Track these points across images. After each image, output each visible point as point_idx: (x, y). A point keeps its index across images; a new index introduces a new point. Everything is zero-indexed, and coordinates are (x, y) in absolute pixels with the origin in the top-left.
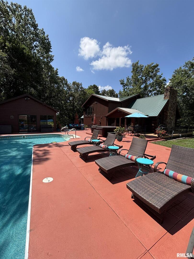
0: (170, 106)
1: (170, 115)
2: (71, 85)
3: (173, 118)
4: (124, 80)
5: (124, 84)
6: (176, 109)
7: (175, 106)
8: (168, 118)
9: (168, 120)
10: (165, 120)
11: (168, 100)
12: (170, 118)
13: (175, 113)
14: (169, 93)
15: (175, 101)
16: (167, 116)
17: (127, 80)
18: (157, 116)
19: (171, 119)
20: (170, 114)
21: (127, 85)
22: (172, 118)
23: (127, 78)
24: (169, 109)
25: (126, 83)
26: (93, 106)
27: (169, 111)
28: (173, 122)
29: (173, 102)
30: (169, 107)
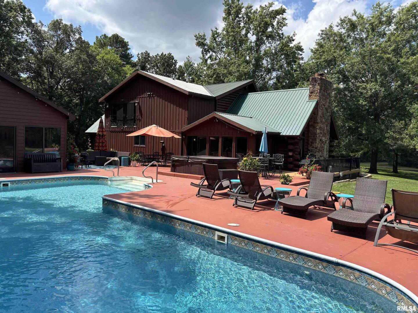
0: (320, 113)
1: (321, 133)
2: (46, 29)
3: (326, 139)
4: (204, 36)
5: (206, 47)
6: (329, 121)
7: (328, 114)
8: (317, 140)
9: (318, 144)
10: (311, 142)
11: (317, 101)
12: (321, 140)
13: (329, 128)
14: (319, 87)
15: (328, 104)
16: (316, 134)
17: (213, 36)
18: (298, 134)
19: (323, 142)
20: (321, 130)
21: (212, 48)
22: (323, 138)
23: (212, 30)
24: (319, 121)
25: (209, 43)
26: (139, 103)
27: (319, 124)
28: (326, 147)
29: (324, 106)
30: (319, 116)
